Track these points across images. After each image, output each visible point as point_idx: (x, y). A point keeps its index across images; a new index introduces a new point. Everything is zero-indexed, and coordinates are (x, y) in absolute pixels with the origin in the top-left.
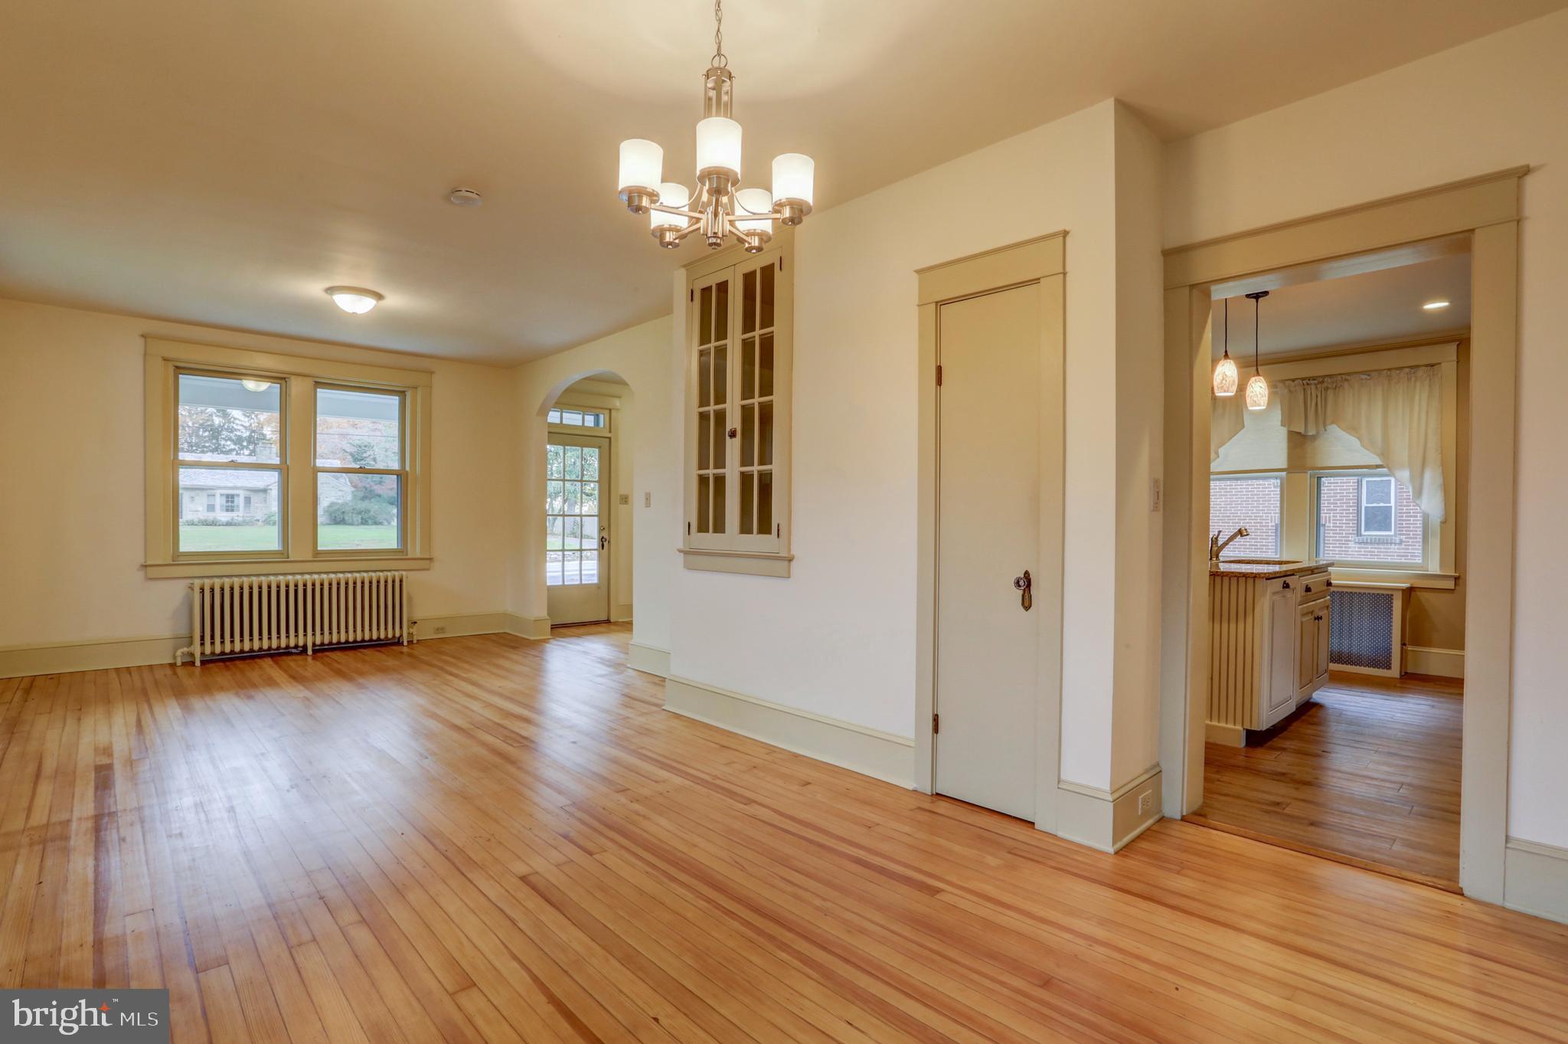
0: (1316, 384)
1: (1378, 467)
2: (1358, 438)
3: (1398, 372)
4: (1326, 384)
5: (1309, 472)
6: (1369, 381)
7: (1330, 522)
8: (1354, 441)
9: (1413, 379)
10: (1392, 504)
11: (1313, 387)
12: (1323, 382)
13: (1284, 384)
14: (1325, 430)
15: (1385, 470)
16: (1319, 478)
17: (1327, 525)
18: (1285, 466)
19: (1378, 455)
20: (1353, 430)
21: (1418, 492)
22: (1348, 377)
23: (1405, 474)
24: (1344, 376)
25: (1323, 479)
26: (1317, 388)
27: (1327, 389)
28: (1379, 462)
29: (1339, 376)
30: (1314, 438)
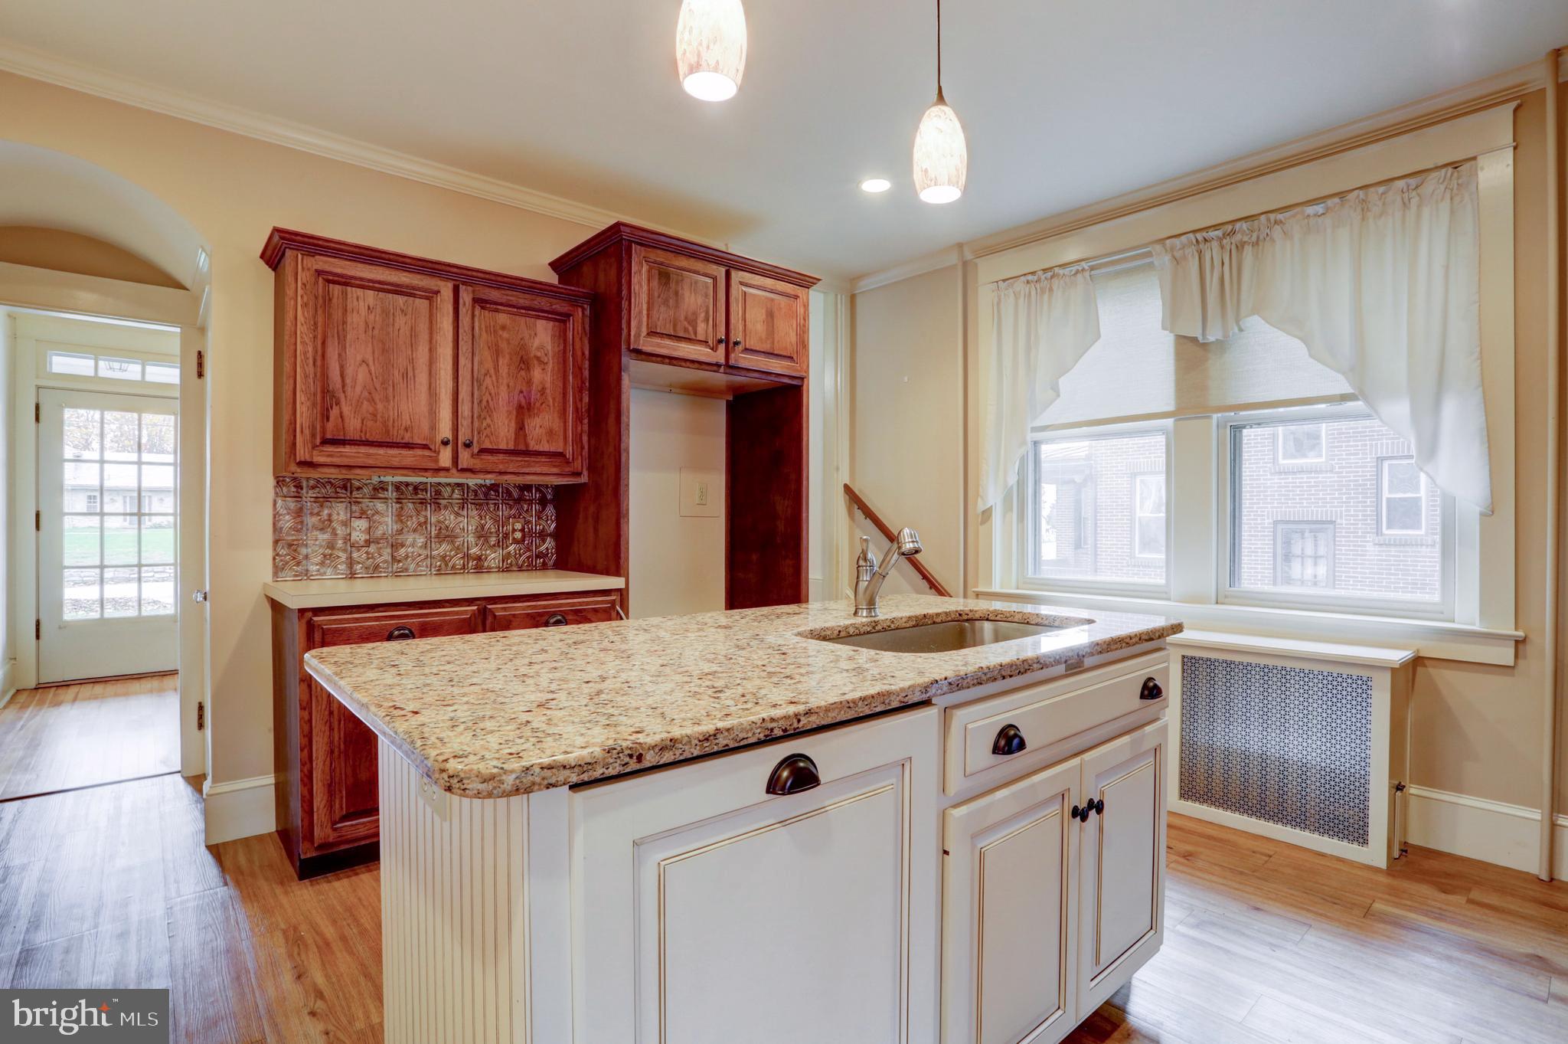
0: (1220, 239)
1: (1344, 398)
2: (1305, 340)
3: (1381, 189)
4: (1238, 237)
5: (1215, 416)
6: (1320, 220)
7: (1341, 518)
8: (1296, 347)
9: (1415, 201)
10: (1422, 493)
11: (1215, 244)
12: (1233, 232)
13: (1164, 246)
14: (1241, 330)
15: (1358, 405)
16: (1237, 430)
17: (1339, 521)
18: (1171, 408)
19: (1343, 373)
20: (1294, 324)
21: (1429, 450)
22: (1280, 217)
23: (1399, 410)
24: (1272, 216)
25: (1245, 432)
26: (1222, 247)
27: (1240, 247)
28: (1347, 389)
29: (1263, 217)
30: (1222, 346)
